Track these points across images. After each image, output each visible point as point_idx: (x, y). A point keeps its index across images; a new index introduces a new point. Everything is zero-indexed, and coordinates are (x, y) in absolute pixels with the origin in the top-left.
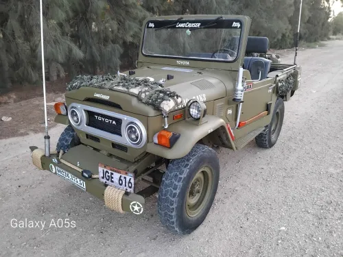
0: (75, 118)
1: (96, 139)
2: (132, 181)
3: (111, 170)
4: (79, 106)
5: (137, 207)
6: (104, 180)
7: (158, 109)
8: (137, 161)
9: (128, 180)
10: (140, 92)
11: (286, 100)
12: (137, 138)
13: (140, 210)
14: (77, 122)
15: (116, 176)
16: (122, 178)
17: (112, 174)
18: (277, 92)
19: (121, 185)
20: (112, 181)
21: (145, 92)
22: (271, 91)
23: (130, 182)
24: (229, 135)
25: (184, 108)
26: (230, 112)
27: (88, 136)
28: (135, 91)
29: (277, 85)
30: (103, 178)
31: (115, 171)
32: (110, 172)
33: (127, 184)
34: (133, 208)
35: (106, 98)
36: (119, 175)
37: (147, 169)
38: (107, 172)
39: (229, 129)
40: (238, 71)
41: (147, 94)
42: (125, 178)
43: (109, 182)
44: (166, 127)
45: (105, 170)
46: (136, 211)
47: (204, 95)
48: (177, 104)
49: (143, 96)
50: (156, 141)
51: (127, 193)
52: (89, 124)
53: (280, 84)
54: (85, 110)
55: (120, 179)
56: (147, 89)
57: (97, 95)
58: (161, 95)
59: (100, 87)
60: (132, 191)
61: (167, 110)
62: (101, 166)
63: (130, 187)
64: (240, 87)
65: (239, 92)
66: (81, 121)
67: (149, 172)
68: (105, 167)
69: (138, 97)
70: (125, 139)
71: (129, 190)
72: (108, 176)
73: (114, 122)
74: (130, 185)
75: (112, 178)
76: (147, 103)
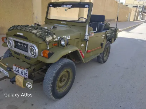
0: (10, 44)
1: (18, 54)
2: (27, 73)
3: (18, 67)
4: (11, 38)
5: (29, 85)
6: (15, 72)
7: (44, 40)
8: (35, 65)
9: (25, 72)
10: (37, 32)
11: (111, 43)
12: (34, 53)
13: (31, 86)
14: (10, 46)
15: (20, 70)
16: (23, 71)
17: (18, 69)
18: (107, 38)
19: (22, 74)
20: (19, 73)
21: (39, 32)
22: (103, 37)
23: (26, 73)
24: (81, 55)
25: (58, 41)
26: (83, 45)
27: (15, 52)
28: (35, 31)
29: (107, 35)
30: (15, 71)
31: (20, 68)
32: (18, 68)
33: (25, 74)
34: (28, 86)
35: (22, 34)
36: (22, 70)
37: (41, 69)
38: (16, 68)
39: (81, 53)
40: (86, 27)
41: (40, 33)
42: (24, 71)
43: (17, 73)
44: (48, 49)
45: (16, 67)
46: (29, 87)
47: (69, 36)
48: (53, 38)
49: (38, 34)
50: (42, 55)
51: (25, 79)
52: (15, 47)
53: (108, 35)
54: (13, 40)
55: (22, 72)
56: (40, 31)
57: (18, 33)
58: (46, 34)
59: (21, 30)
60: (27, 78)
61: (48, 41)
62: (14, 66)
63: (26, 76)
64: (87, 34)
65: (86, 36)
66: (12, 46)
67: (41, 70)
68: (16, 66)
69: (35, 34)
70: (29, 54)
71: (26, 77)
72: (17, 70)
73: (25, 46)
74: (26, 75)
75: (19, 71)
76: (39, 37)
